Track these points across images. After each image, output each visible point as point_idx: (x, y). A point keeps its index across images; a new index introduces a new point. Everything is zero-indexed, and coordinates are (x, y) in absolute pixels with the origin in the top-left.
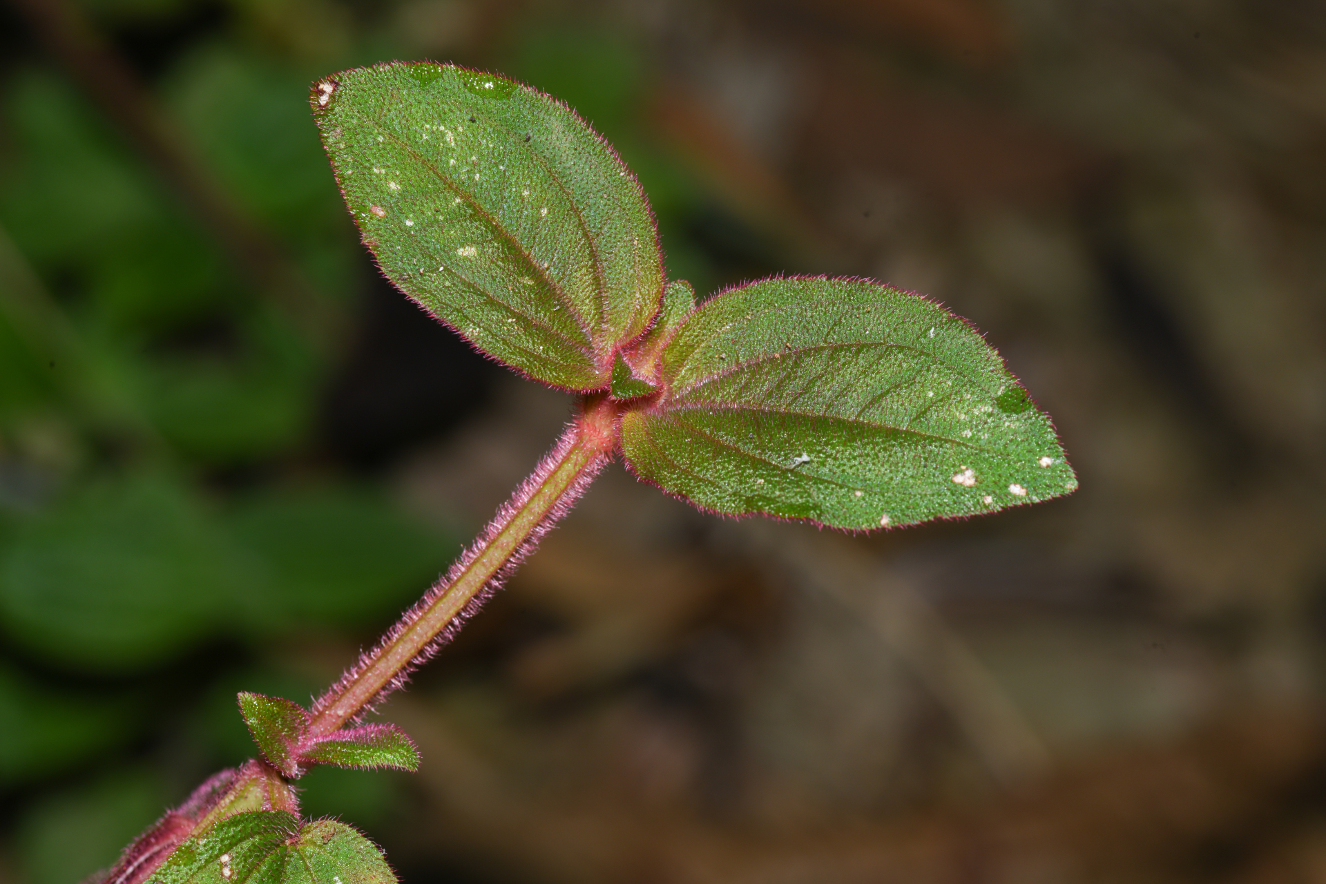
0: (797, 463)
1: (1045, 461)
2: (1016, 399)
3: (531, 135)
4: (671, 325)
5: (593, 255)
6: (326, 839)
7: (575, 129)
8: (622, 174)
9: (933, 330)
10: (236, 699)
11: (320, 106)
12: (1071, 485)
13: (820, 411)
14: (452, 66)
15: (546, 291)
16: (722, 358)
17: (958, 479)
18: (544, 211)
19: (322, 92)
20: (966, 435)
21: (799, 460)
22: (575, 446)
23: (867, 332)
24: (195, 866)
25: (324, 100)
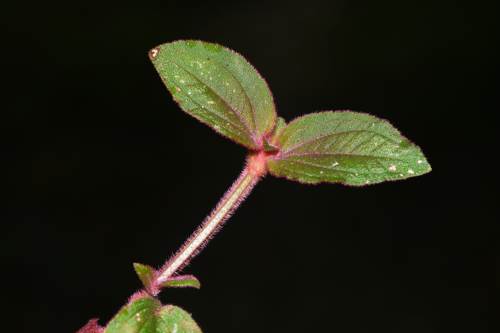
0: (334, 166)
1: (420, 162)
2: (407, 143)
3: (229, 64)
4: (278, 132)
5: (251, 106)
6: (170, 311)
7: (243, 62)
8: (260, 78)
9: (374, 124)
10: (133, 265)
11: (153, 57)
12: (429, 169)
13: (337, 152)
14: (200, 41)
15: (236, 118)
16: (298, 141)
17: (391, 168)
18: (234, 91)
19: (154, 53)
20: (391, 155)
21: (334, 165)
22: (248, 174)
23: (350, 127)
24: (129, 316)
25: (154, 55)
